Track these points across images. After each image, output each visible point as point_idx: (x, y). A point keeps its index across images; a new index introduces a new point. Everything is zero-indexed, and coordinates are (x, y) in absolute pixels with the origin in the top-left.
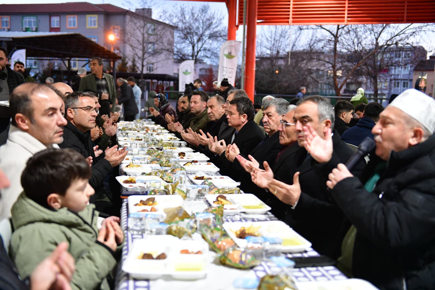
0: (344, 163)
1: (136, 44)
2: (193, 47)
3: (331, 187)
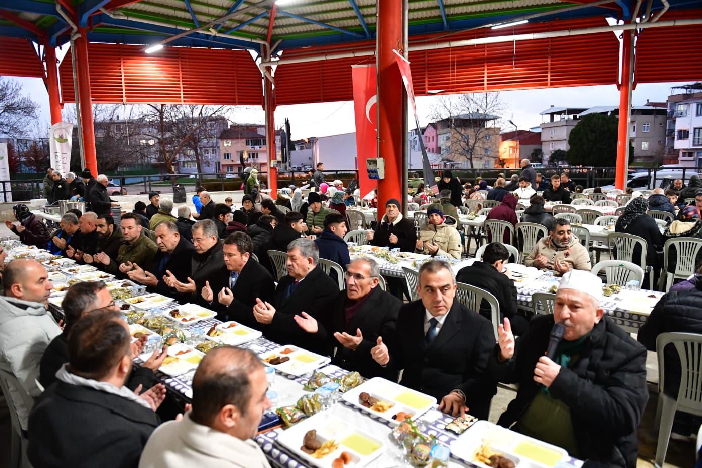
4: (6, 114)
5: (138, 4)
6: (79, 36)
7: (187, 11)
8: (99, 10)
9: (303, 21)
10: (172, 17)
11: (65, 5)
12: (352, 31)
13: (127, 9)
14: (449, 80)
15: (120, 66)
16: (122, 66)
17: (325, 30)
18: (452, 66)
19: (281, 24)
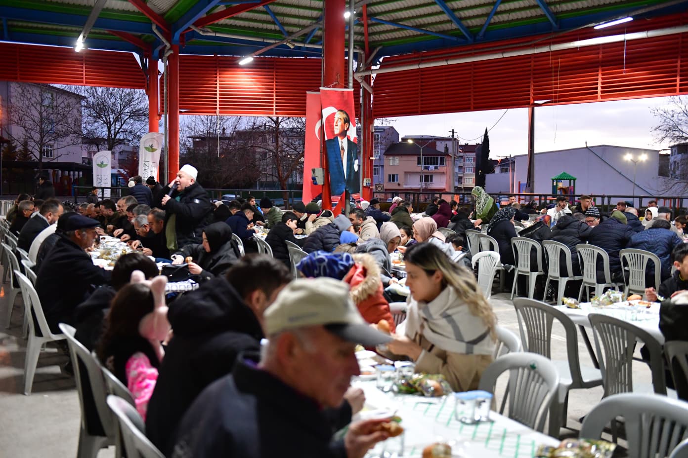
0: (168, 194)
1: (29, 123)
2: (109, 128)
3: (165, 204)
4: (132, 121)
5: (228, 20)
6: (172, 52)
7: (273, 23)
8: (189, 28)
9: (396, 27)
10: (262, 30)
11: (160, 25)
12: (452, 35)
13: (217, 25)
14: (551, 88)
15: (216, 77)
16: (218, 77)
17: (421, 35)
18: (554, 72)
19: (378, 30)
